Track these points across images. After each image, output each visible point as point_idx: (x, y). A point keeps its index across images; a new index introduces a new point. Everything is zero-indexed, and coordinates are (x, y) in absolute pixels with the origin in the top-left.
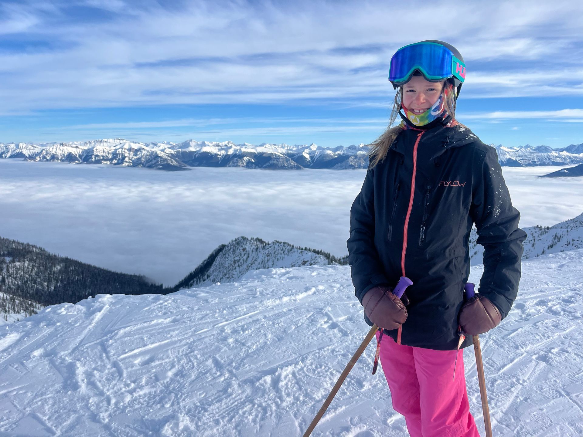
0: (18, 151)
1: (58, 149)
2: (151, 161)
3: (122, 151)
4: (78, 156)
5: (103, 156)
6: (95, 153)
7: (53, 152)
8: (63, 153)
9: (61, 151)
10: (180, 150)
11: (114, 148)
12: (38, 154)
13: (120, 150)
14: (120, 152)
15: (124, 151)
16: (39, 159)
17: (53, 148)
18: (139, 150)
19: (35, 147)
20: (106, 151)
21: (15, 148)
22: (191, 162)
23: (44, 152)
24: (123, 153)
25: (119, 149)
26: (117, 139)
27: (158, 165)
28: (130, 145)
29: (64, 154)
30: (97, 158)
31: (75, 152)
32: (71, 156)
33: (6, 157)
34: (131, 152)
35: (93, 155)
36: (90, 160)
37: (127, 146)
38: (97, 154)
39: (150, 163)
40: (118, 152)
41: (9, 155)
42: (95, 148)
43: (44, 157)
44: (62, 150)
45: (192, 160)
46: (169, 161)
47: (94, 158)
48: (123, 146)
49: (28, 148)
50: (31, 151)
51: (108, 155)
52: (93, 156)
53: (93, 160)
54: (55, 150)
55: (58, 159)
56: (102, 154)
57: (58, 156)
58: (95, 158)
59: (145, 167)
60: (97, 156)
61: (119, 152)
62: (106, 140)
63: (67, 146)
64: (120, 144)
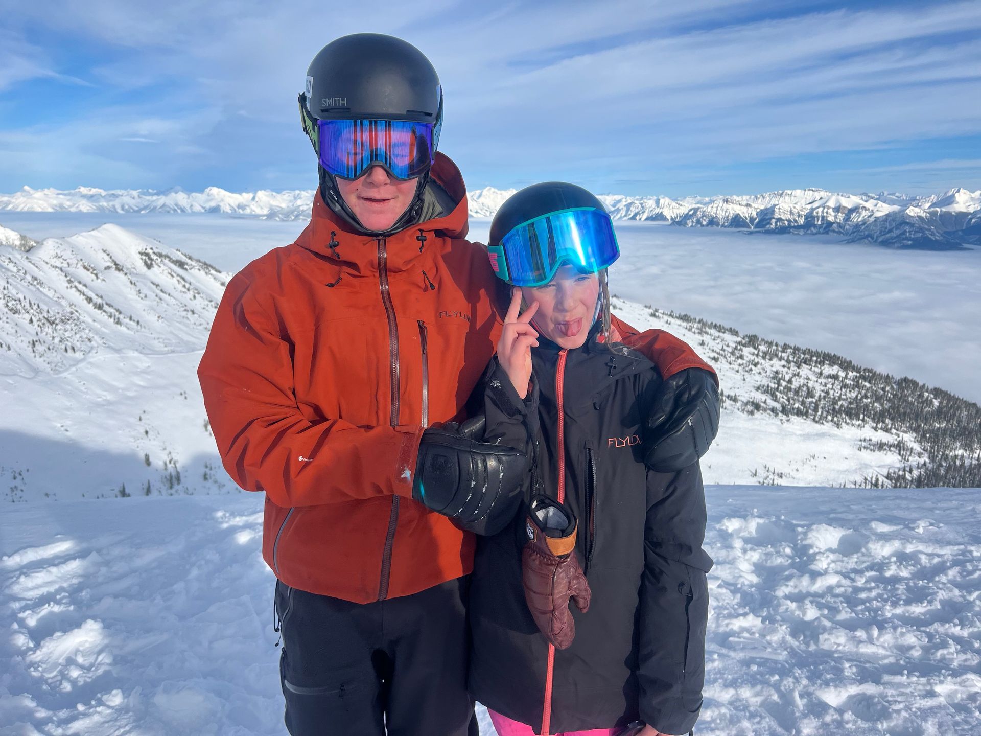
0: (657, 210)
1: (719, 208)
2: (890, 231)
3: (823, 212)
4: (748, 221)
5: (789, 221)
6: (777, 216)
7: (712, 214)
8: (727, 214)
9: (724, 212)
10: (938, 210)
11: (809, 207)
12: (687, 217)
13: (820, 210)
14: (820, 214)
15: (827, 212)
16: (690, 225)
17: (712, 207)
18: (855, 209)
19: (681, 205)
20: (795, 211)
21: (654, 206)
22: (960, 233)
23: (699, 214)
24: (825, 214)
25: (818, 207)
26: (809, 190)
27: (904, 239)
28: (838, 201)
29: (728, 217)
30: (778, 224)
31: (744, 212)
32: (739, 221)
33: (640, 219)
34: (840, 214)
35: (774, 218)
36: (768, 226)
37: (832, 203)
38: (779, 216)
39: (888, 235)
40: (815, 214)
41: (645, 216)
42: (777, 207)
43: (698, 222)
44: (725, 210)
45: (963, 231)
46: (927, 232)
47: (773, 224)
48: (826, 203)
49: (671, 207)
50: (675, 210)
51: (797, 219)
52: (774, 221)
53: (773, 226)
54: (715, 209)
55: (718, 224)
56: (788, 216)
57: (719, 219)
58: (776, 223)
59: (876, 241)
60: (779, 220)
61: (817, 213)
62: (789, 192)
63: (733, 203)
64: (821, 198)
